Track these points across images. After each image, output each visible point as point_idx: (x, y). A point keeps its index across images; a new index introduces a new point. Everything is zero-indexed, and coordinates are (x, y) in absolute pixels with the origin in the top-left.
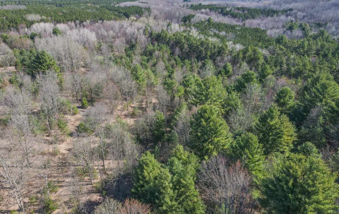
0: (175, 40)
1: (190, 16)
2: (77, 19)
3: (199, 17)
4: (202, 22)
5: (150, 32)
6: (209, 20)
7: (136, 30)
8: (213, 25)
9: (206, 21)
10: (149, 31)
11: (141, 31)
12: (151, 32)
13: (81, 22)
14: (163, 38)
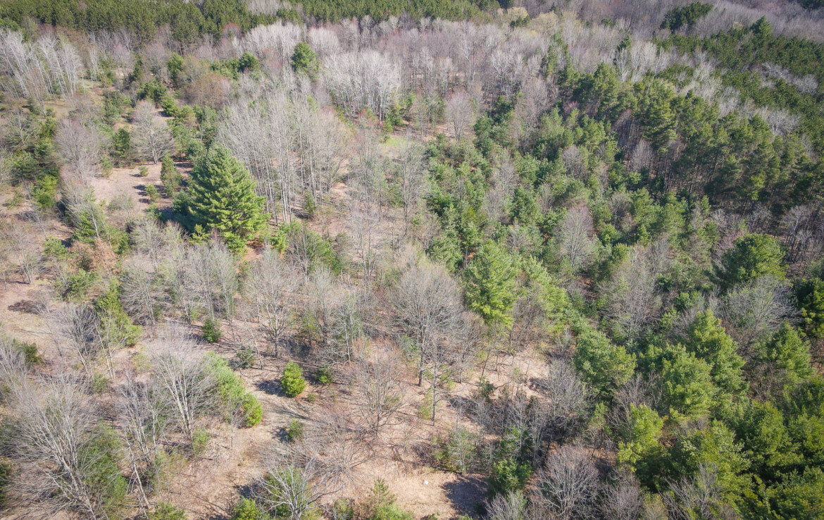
0: (637, 109)
1: (696, 9)
2: (368, 12)
3: (723, 13)
4: (733, 33)
5: (562, 68)
6: (757, 28)
7: (520, 58)
8: (770, 45)
9: (746, 31)
10: (559, 62)
11: (535, 62)
12: (565, 68)
13: (377, 21)
14: (598, 94)
